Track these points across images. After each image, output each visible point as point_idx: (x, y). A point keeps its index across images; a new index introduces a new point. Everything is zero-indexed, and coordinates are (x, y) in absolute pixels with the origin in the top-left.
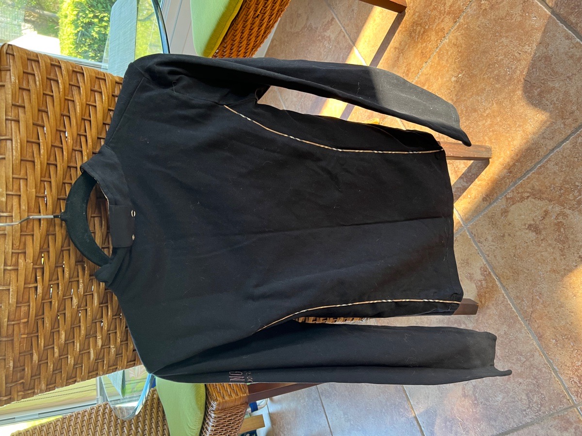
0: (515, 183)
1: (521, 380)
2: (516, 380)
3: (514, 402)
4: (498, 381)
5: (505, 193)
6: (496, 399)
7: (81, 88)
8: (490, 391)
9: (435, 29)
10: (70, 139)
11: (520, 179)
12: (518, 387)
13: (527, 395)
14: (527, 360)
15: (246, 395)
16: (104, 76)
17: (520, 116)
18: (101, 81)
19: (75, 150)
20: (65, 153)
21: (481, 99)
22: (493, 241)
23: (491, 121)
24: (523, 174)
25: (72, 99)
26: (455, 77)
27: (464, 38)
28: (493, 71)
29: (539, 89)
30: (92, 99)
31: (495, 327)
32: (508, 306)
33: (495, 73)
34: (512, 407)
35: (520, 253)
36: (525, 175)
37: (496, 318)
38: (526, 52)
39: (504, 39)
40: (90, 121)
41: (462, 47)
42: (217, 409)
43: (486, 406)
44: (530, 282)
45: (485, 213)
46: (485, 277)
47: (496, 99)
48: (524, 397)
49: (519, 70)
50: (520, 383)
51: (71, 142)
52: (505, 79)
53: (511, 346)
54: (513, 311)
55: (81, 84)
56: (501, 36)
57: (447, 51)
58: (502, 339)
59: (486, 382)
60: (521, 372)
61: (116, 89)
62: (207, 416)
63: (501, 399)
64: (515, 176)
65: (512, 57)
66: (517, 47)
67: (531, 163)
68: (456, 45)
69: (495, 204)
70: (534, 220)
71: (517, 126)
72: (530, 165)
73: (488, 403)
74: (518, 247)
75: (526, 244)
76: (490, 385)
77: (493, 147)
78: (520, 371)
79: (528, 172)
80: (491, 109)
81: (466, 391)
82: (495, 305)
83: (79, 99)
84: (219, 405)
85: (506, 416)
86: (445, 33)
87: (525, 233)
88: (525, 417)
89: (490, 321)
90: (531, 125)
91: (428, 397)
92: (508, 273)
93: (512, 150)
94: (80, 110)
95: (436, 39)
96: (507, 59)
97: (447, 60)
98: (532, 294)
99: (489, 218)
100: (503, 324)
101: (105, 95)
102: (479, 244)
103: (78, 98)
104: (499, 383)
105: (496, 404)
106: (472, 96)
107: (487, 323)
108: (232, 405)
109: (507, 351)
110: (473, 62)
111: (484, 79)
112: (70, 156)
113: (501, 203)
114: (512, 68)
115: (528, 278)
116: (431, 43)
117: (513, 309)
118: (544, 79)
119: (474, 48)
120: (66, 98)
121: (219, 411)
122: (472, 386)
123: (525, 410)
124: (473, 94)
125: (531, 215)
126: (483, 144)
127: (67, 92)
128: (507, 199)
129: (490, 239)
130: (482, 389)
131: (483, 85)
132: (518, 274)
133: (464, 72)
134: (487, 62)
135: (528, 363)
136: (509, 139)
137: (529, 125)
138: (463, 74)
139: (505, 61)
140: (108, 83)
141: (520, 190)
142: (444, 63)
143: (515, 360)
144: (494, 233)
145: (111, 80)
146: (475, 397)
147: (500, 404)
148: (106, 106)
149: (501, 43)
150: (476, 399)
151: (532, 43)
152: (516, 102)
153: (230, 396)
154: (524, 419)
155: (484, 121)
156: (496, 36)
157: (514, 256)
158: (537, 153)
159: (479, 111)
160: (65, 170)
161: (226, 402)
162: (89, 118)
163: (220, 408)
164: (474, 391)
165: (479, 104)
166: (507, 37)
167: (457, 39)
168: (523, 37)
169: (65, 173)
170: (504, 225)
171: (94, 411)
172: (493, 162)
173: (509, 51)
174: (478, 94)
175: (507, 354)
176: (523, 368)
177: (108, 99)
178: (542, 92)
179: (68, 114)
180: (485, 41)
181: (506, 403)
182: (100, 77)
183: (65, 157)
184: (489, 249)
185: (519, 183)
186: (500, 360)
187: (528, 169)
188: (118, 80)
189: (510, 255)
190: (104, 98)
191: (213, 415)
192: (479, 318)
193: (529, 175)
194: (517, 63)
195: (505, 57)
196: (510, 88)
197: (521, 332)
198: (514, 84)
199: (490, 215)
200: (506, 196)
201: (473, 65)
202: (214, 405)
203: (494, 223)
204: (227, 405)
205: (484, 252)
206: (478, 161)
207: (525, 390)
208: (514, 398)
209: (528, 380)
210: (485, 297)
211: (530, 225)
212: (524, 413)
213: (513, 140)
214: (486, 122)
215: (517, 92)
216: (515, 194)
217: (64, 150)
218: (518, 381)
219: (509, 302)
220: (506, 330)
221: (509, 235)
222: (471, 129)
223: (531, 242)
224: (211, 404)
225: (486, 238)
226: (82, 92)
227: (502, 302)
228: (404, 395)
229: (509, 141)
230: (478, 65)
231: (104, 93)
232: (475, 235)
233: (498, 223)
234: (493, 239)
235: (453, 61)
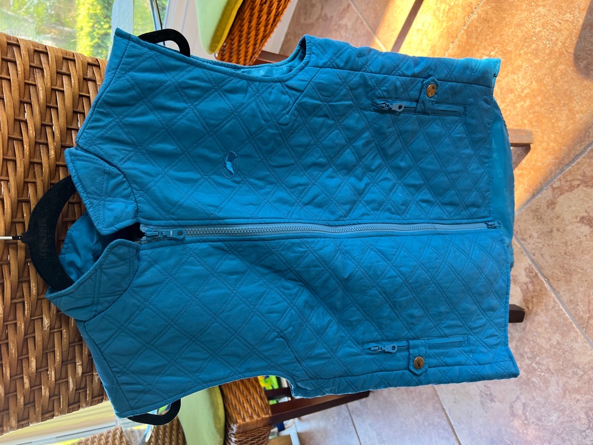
0: (562, 170)
1: (578, 397)
2: (573, 397)
3: (571, 422)
4: (552, 397)
5: (550, 182)
6: (551, 418)
7: (45, 70)
8: (543, 410)
9: (462, 4)
10: (32, 130)
11: (568, 165)
12: (575, 405)
13: (586, 413)
14: (585, 373)
15: (268, 416)
16: (74, 56)
17: (564, 93)
18: (69, 62)
19: (40, 144)
20: (25, 146)
21: (518, 77)
22: (538, 238)
23: (530, 102)
24: (571, 159)
25: (34, 83)
26: (486, 55)
27: (495, 12)
28: (530, 46)
29: (585, 62)
30: (59, 83)
31: (546, 336)
32: (561, 312)
33: (533, 47)
34: (569, 428)
35: (572, 250)
36: (573, 160)
37: (547, 325)
38: (568, 21)
39: (541, 9)
40: (57, 109)
41: (493, 21)
42: (238, 433)
43: (538, 427)
44: (586, 284)
45: (528, 206)
46: (530, 278)
47: (535, 76)
48: (583, 416)
49: (561, 42)
50: (578, 400)
51: (33, 133)
52: (545, 53)
53: (565, 357)
54: (567, 317)
55: (45, 66)
56: (537, 5)
57: (477, 27)
58: (555, 350)
59: (537, 399)
60: (579, 387)
61: (88, 71)
62: (227, 441)
63: (555, 419)
64: (562, 162)
65: (552, 28)
66: (557, 16)
67: (580, 147)
68: (486, 20)
69: (540, 195)
70: (586, 211)
71: (561, 105)
72: (579, 148)
73: (541, 424)
74: (569, 243)
75: (578, 240)
76: (543, 403)
77: (534, 130)
78: (577, 386)
79: (577, 156)
80: (530, 88)
81: (515, 410)
82: (544, 311)
83: (42, 83)
84: (239, 427)
85: (563, 438)
86: (473, 8)
87: (577, 227)
88: (585, 438)
89: (540, 330)
90: (577, 103)
91: (471, 417)
92: (559, 273)
93: (557, 133)
94: (43, 96)
95: (463, 16)
96: (545, 30)
97: (477, 38)
98: (589, 297)
99: (533, 212)
100: (555, 333)
101: (74, 79)
102: (522, 242)
103: (42, 81)
104: (553, 400)
105: (550, 424)
106: (507, 75)
107: (536, 332)
108: (253, 427)
109: (561, 363)
110: (507, 37)
111: (520, 55)
112: (32, 151)
113: (547, 194)
114: (552, 40)
115: (583, 279)
116: (457, 21)
117: (567, 315)
118: (590, 50)
119: (507, 22)
120: (27, 81)
121: (239, 435)
122: (521, 404)
123: (584, 431)
124: (508, 73)
125: (582, 206)
126: (523, 128)
127: (27, 74)
128: (554, 189)
129: (535, 235)
130: (533, 407)
131: (519, 62)
132: (571, 275)
133: (497, 49)
134: (523, 35)
135: (586, 377)
136: (553, 121)
137: (575, 102)
138: (495, 51)
139: (543, 33)
140: (78, 64)
141: (569, 178)
142: (473, 41)
143: (571, 373)
144: (540, 229)
145: (82, 61)
146: (526, 417)
147: (554, 425)
148: (77, 90)
149: (538, 13)
150: (526, 419)
151: (573, 11)
152: (559, 78)
153: (251, 417)
154: (584, 440)
155: (522, 103)
156: (532, 6)
157: (565, 254)
158: (587, 134)
159: (516, 92)
160: (27, 167)
161: (247, 424)
162: (55, 106)
163: (241, 431)
164: (524, 409)
165: (516, 83)
166: (544, 6)
167: (487, 14)
168: (563, 5)
169: (27, 171)
170: (551, 220)
171: (111, 435)
172: (535, 148)
173: (548, 21)
174: (514, 73)
175: (562, 367)
176: (581, 383)
177: (79, 82)
178: (589, 64)
179: (29, 101)
180: (519, 12)
181: (562, 423)
182: (68, 57)
183: (25, 152)
184: (534, 247)
185: (567, 170)
186: (553, 373)
187: (577, 153)
188: (90, 61)
189: (560, 253)
190: (73, 82)
191: (233, 439)
192: (526, 326)
193: (579, 160)
194: (558, 33)
195: (544, 28)
196: (551, 62)
197: (577, 342)
198: (556, 57)
199: (534, 208)
200: (552, 186)
201: (506, 41)
202: (234, 427)
203: (539, 217)
204: (248, 428)
205: (528, 250)
206: (517, 148)
207: (583, 407)
208: (571, 417)
209: (587, 396)
210: (532, 302)
211: (583, 218)
212: (584, 434)
213: (558, 120)
214: (525, 102)
215: (560, 67)
216: (563, 183)
217: (24, 143)
218: (575, 398)
219: (561, 307)
220: (559, 339)
221: (558, 230)
222: (508, 112)
223: (584, 238)
224: (231, 426)
225: (531, 235)
226: (45, 74)
227: (553, 308)
228: (443, 414)
229: (553, 123)
230: (513, 39)
231: (73, 76)
232: (517, 232)
233: (544, 217)
234: (538, 236)
235: (484, 38)
